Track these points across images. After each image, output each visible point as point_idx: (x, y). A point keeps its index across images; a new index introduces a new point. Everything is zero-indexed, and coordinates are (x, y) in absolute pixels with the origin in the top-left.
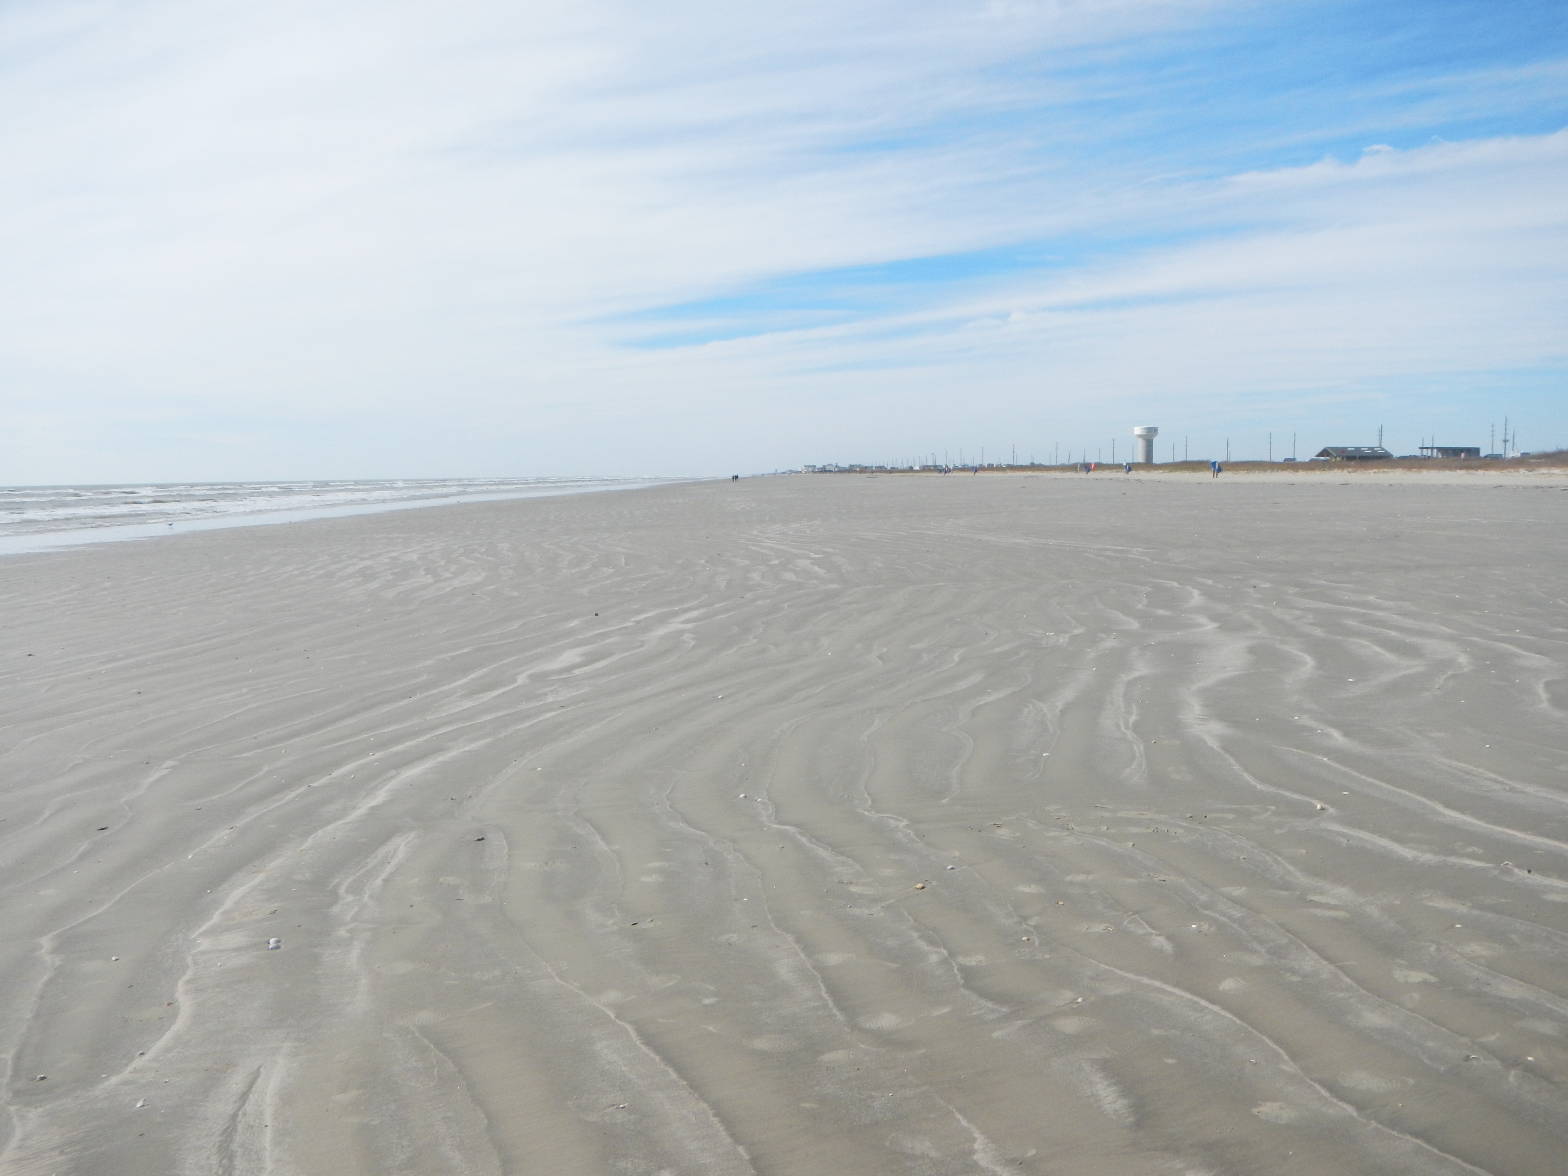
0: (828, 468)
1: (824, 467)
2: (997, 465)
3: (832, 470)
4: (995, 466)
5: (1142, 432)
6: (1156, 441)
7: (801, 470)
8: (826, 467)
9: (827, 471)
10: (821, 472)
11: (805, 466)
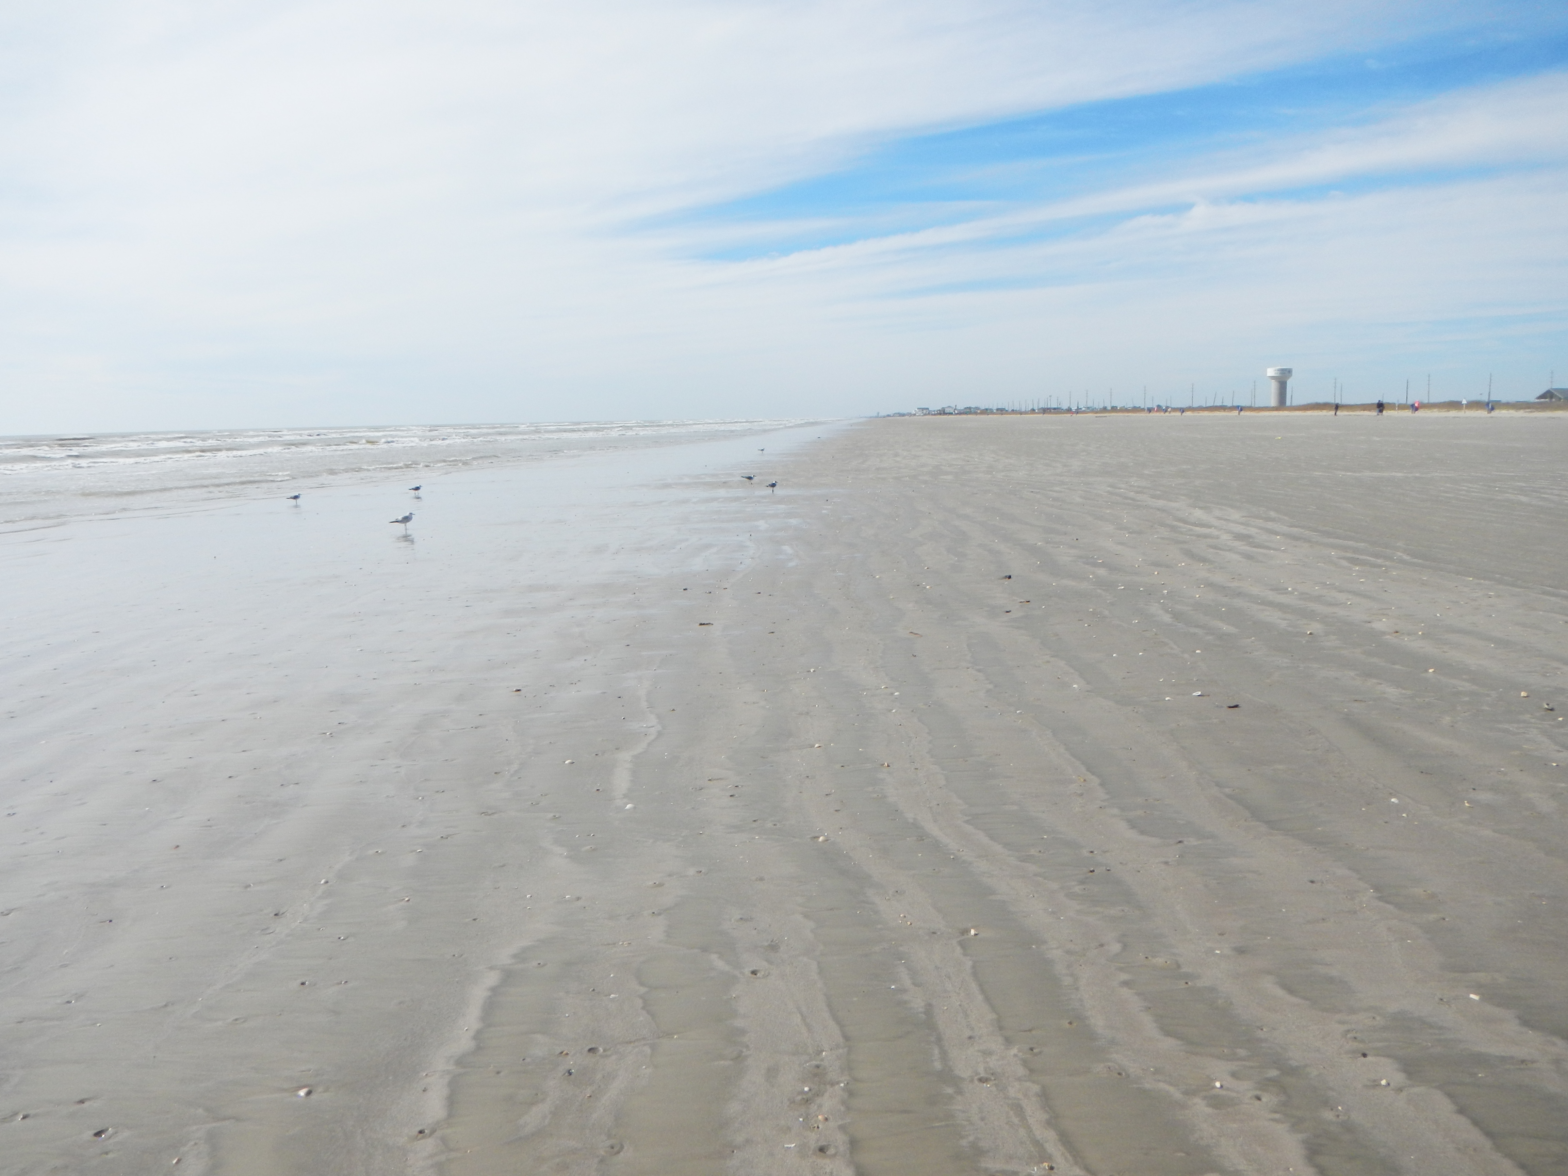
0: (947, 411)
1: (943, 409)
2: (1121, 408)
3: (951, 412)
4: (1118, 408)
5: (1275, 373)
6: (1290, 383)
7: (914, 413)
8: (946, 410)
9: (947, 414)
10: (940, 414)
11: (918, 409)
